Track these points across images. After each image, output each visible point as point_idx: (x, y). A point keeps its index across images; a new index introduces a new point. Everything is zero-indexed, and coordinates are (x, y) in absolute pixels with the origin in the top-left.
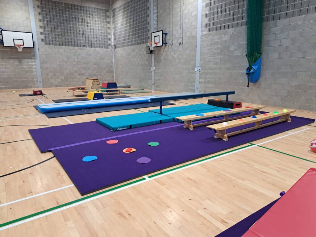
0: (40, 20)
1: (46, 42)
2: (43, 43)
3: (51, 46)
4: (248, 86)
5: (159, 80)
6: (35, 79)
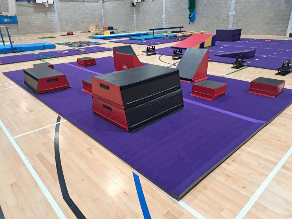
3: (63, 2)
4: (190, 24)
5: (139, 24)
6: (56, 26)
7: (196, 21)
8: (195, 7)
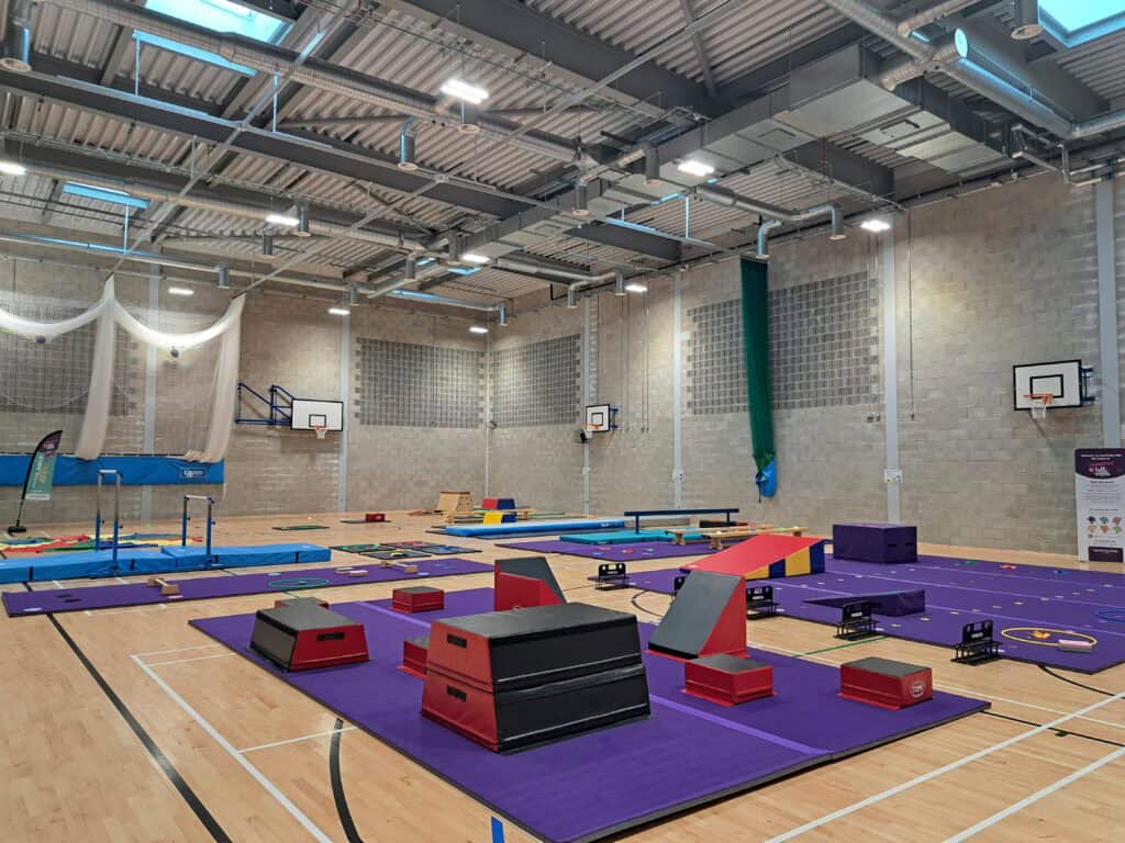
0: (357, 378)
1: (365, 419)
2: (358, 420)
3: (372, 426)
4: (760, 501)
5: (599, 493)
6: (334, 494)
7: (779, 492)
8: (774, 453)
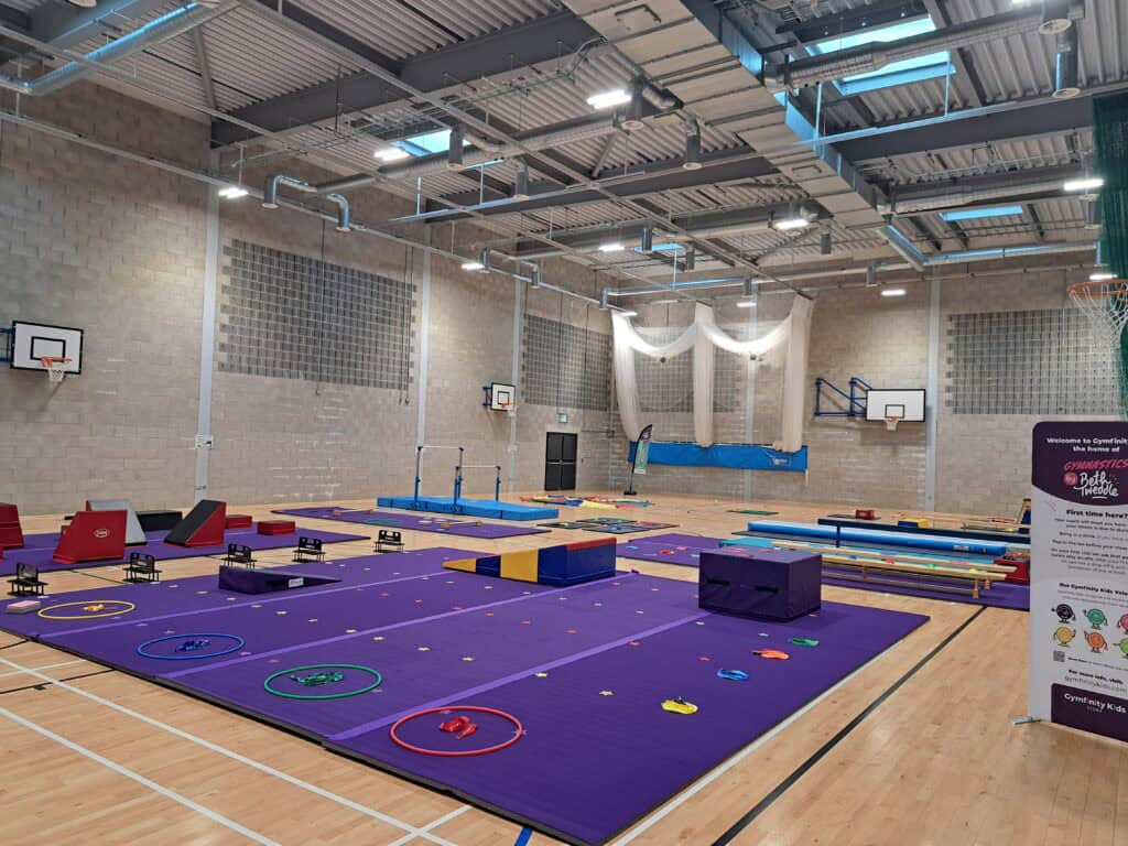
0: (949, 361)
1: (956, 407)
2: (951, 408)
3: (969, 416)
6: (920, 491)
